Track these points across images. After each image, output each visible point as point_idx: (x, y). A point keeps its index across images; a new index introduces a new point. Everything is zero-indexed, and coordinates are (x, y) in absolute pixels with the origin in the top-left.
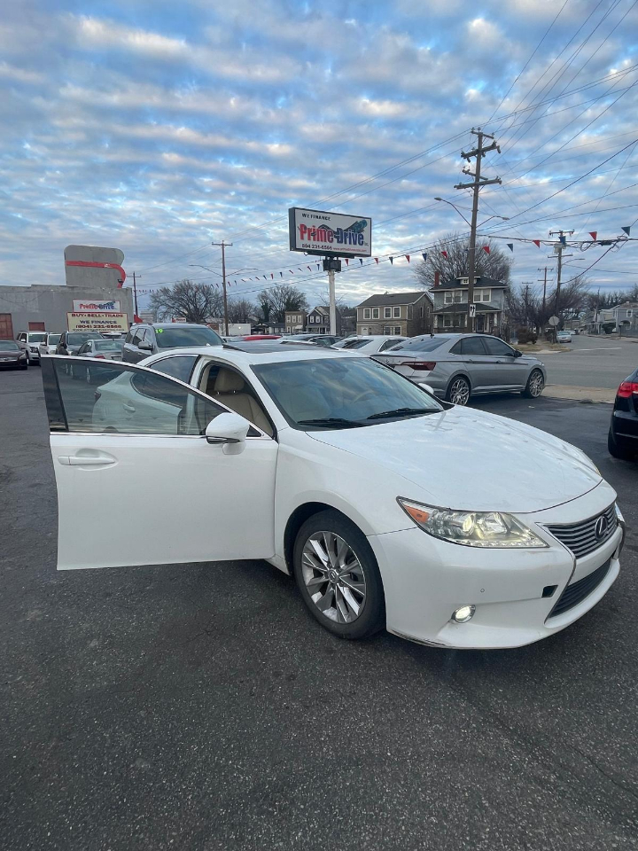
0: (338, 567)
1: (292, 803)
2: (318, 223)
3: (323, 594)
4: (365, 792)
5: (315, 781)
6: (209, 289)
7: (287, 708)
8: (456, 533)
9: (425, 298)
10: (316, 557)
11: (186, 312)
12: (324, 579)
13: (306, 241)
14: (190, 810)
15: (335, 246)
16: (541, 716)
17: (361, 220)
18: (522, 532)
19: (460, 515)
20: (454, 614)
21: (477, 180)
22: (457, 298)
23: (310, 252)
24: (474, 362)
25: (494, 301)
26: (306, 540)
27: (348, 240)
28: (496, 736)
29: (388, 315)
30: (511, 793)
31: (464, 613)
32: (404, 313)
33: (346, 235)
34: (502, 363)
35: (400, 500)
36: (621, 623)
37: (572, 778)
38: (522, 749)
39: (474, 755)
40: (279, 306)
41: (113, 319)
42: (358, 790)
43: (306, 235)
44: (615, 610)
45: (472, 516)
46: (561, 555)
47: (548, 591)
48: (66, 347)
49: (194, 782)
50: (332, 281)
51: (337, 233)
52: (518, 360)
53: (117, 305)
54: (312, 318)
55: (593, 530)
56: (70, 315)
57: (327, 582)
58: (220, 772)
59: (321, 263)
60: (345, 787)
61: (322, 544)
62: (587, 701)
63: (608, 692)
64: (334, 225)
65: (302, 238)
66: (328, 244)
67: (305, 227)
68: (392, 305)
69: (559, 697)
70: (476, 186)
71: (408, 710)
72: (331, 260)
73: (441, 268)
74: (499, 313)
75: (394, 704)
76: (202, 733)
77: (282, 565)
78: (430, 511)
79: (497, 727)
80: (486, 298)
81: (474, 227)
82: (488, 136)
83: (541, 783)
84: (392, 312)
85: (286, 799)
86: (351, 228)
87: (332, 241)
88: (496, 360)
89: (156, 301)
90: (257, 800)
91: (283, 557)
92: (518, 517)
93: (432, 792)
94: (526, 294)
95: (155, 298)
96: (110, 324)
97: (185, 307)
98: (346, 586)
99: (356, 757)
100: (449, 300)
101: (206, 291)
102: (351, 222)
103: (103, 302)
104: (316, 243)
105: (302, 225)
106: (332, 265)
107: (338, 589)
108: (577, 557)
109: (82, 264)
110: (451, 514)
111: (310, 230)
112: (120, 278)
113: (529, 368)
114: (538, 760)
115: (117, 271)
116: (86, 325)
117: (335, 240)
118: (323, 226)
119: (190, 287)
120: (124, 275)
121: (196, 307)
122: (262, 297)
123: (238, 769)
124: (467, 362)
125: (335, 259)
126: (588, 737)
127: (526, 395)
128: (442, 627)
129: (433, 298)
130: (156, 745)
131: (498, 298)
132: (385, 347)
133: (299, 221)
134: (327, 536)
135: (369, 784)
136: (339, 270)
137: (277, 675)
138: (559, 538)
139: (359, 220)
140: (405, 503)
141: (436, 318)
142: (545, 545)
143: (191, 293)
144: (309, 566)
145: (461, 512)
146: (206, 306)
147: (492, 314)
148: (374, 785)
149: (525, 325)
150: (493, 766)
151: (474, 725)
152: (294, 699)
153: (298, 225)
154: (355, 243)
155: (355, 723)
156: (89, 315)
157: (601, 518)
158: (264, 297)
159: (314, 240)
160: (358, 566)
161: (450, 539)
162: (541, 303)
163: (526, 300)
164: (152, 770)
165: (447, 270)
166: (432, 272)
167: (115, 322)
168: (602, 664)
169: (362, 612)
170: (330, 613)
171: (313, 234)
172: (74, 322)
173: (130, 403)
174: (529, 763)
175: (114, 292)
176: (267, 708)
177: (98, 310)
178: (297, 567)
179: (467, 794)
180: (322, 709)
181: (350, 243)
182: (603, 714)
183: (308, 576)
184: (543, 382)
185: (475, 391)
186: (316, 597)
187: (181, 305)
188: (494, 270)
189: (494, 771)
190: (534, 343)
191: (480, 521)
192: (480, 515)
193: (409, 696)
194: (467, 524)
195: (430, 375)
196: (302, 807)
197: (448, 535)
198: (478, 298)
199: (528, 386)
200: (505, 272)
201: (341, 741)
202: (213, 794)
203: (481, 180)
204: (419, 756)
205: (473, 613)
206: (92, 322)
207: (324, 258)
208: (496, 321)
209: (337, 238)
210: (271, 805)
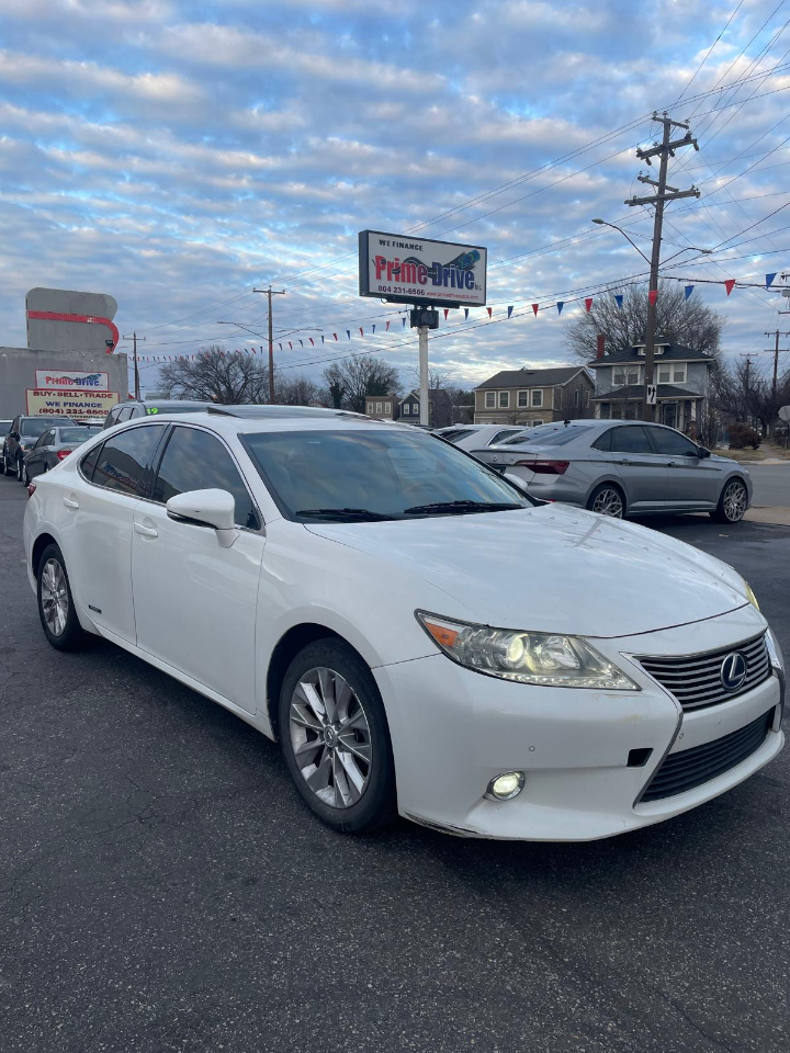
0: (337, 722)
1: (208, 1041)
2: (403, 255)
3: (317, 766)
4: (320, 1033)
5: (249, 1016)
6: (250, 360)
7: (234, 920)
8: (498, 663)
9: (581, 378)
10: (309, 708)
11: (214, 396)
12: (318, 742)
13: (384, 282)
14: (56, 1043)
15: (429, 290)
16: (617, 947)
17: (471, 250)
18: (599, 667)
19: (504, 636)
20: (491, 784)
21: (661, 191)
22: (633, 378)
23: (391, 299)
24: (631, 464)
25: (690, 382)
26: (295, 684)
27: (449, 280)
28: (539, 971)
29: (523, 402)
30: (540, 1044)
31: (506, 784)
32: (548, 400)
33: (447, 273)
34: (678, 467)
35: (420, 614)
36: (780, 829)
37: (642, 1027)
38: (575, 988)
39: (499, 993)
40: (356, 387)
41: (97, 400)
42: (309, 1030)
43: (384, 273)
44: (776, 812)
45: (523, 639)
46: (660, 703)
47: (638, 757)
48: (18, 439)
49: (70, 1008)
50: (423, 342)
51: (433, 269)
52: (704, 463)
53: (103, 379)
54: (407, 407)
55: (718, 671)
56: (30, 393)
57: (323, 746)
58: (110, 998)
59: (407, 315)
60: (292, 1025)
61: (318, 689)
62: (694, 930)
63: (731, 920)
64: (427, 257)
65: (379, 277)
66: (418, 286)
67: (384, 261)
68: (528, 386)
69: (652, 922)
70: (660, 201)
71: (415, 929)
72: (424, 310)
73: (608, 330)
74: (699, 401)
75: (394, 921)
76: (98, 948)
77: (264, 725)
78: (459, 629)
79: (545, 958)
80: (678, 377)
81: (655, 265)
82: (679, 125)
83: (590, 1030)
84: (530, 397)
85: (201, 1036)
86: (455, 262)
87: (425, 282)
88: (668, 461)
89: (168, 378)
90: (157, 1035)
91: (266, 713)
92: (593, 642)
93: (422, 1036)
94: (746, 373)
95: (166, 373)
96: (92, 409)
97: (212, 388)
98: (348, 751)
99: (319, 987)
100: (619, 379)
101: (245, 364)
102: (456, 253)
103: (82, 375)
104: (400, 285)
105: (378, 258)
106: (424, 319)
107: (336, 755)
108: (686, 710)
109: (52, 316)
110: (490, 634)
111: (390, 265)
112: (110, 337)
113: (723, 476)
114: (594, 1002)
115: (106, 328)
116: (55, 408)
117: (430, 280)
118: (412, 260)
119: (221, 356)
120: (116, 336)
121: (229, 388)
122: (331, 373)
123: (139, 995)
124: (620, 463)
125: (429, 308)
126: (683, 977)
127: (719, 518)
128: (475, 806)
129: (595, 378)
130: (26, 961)
131: (698, 377)
132: (496, 439)
133: (375, 250)
134: (322, 675)
135: (329, 1022)
136: (434, 326)
137: (230, 877)
138: (657, 677)
139: (468, 251)
140: (429, 620)
141: (598, 407)
142: (634, 687)
143: (222, 366)
144: (300, 725)
145: (507, 632)
146: (244, 386)
147: (688, 403)
148: (336, 1023)
149: (745, 420)
150: (524, 1007)
151: (510, 954)
152: (247, 908)
153: (372, 257)
154: (460, 286)
155: (330, 944)
156: (60, 395)
157: (735, 656)
158: (333, 374)
159: (397, 279)
160: (363, 721)
161: (489, 672)
162: (770, 386)
163: (746, 382)
164: (13, 991)
165: (619, 334)
166: (594, 337)
167: (99, 405)
168: (733, 883)
169: (366, 788)
170: (326, 795)
171: (396, 270)
172: (36, 404)
173: (74, 495)
174: (581, 1006)
175: (100, 360)
176: (203, 919)
177: (75, 386)
178: (283, 724)
179: (473, 1042)
180: (286, 922)
181: (453, 286)
182: (715, 948)
183: (298, 739)
184: (746, 498)
185: (634, 509)
186: (308, 772)
187: (207, 385)
188: (693, 334)
189: (524, 1013)
190: (756, 447)
191: (538, 650)
192: (535, 638)
193: (422, 911)
194: (516, 651)
195: (558, 482)
196: (221, 1046)
197: (486, 666)
198: (665, 376)
199: (721, 504)
200: (711, 335)
201: (302, 965)
202: (93, 1024)
203: (667, 192)
204: (415, 989)
205: (521, 784)
206: (65, 404)
207: (412, 307)
208: (693, 414)
209: (433, 277)
210: (174, 1043)
